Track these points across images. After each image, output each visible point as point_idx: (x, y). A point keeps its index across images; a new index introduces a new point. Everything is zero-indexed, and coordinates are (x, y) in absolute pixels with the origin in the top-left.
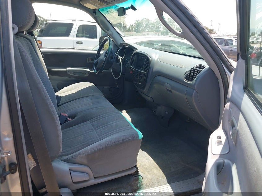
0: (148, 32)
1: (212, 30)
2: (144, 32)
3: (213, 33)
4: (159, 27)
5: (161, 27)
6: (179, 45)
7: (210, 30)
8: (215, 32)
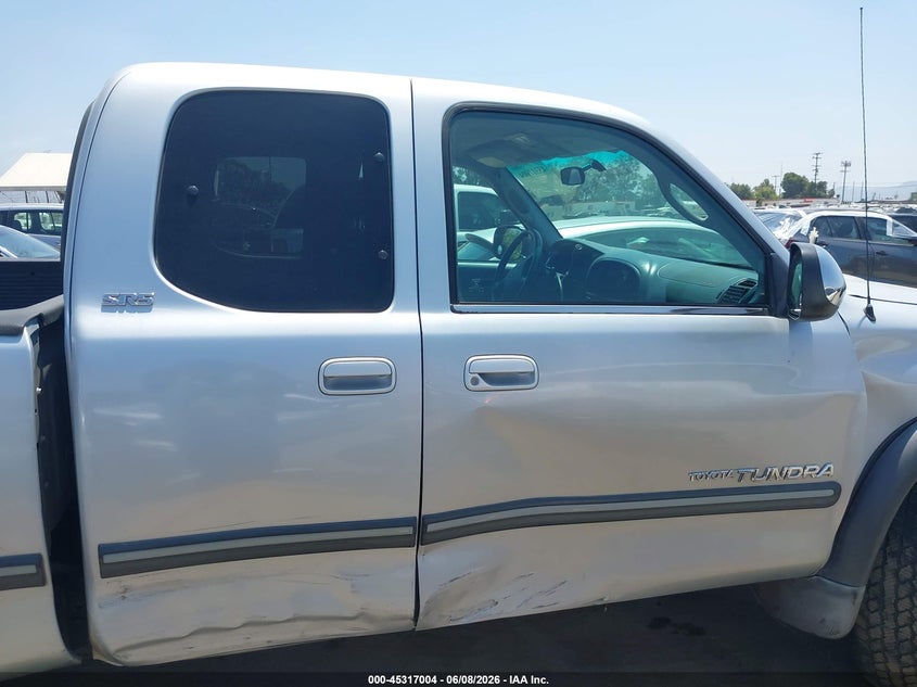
0: (590, 201)
1: (822, 185)
2: (578, 201)
3: (825, 197)
4: (631, 182)
5: (635, 183)
6: (703, 242)
7: (813, 184)
8: (832, 192)
